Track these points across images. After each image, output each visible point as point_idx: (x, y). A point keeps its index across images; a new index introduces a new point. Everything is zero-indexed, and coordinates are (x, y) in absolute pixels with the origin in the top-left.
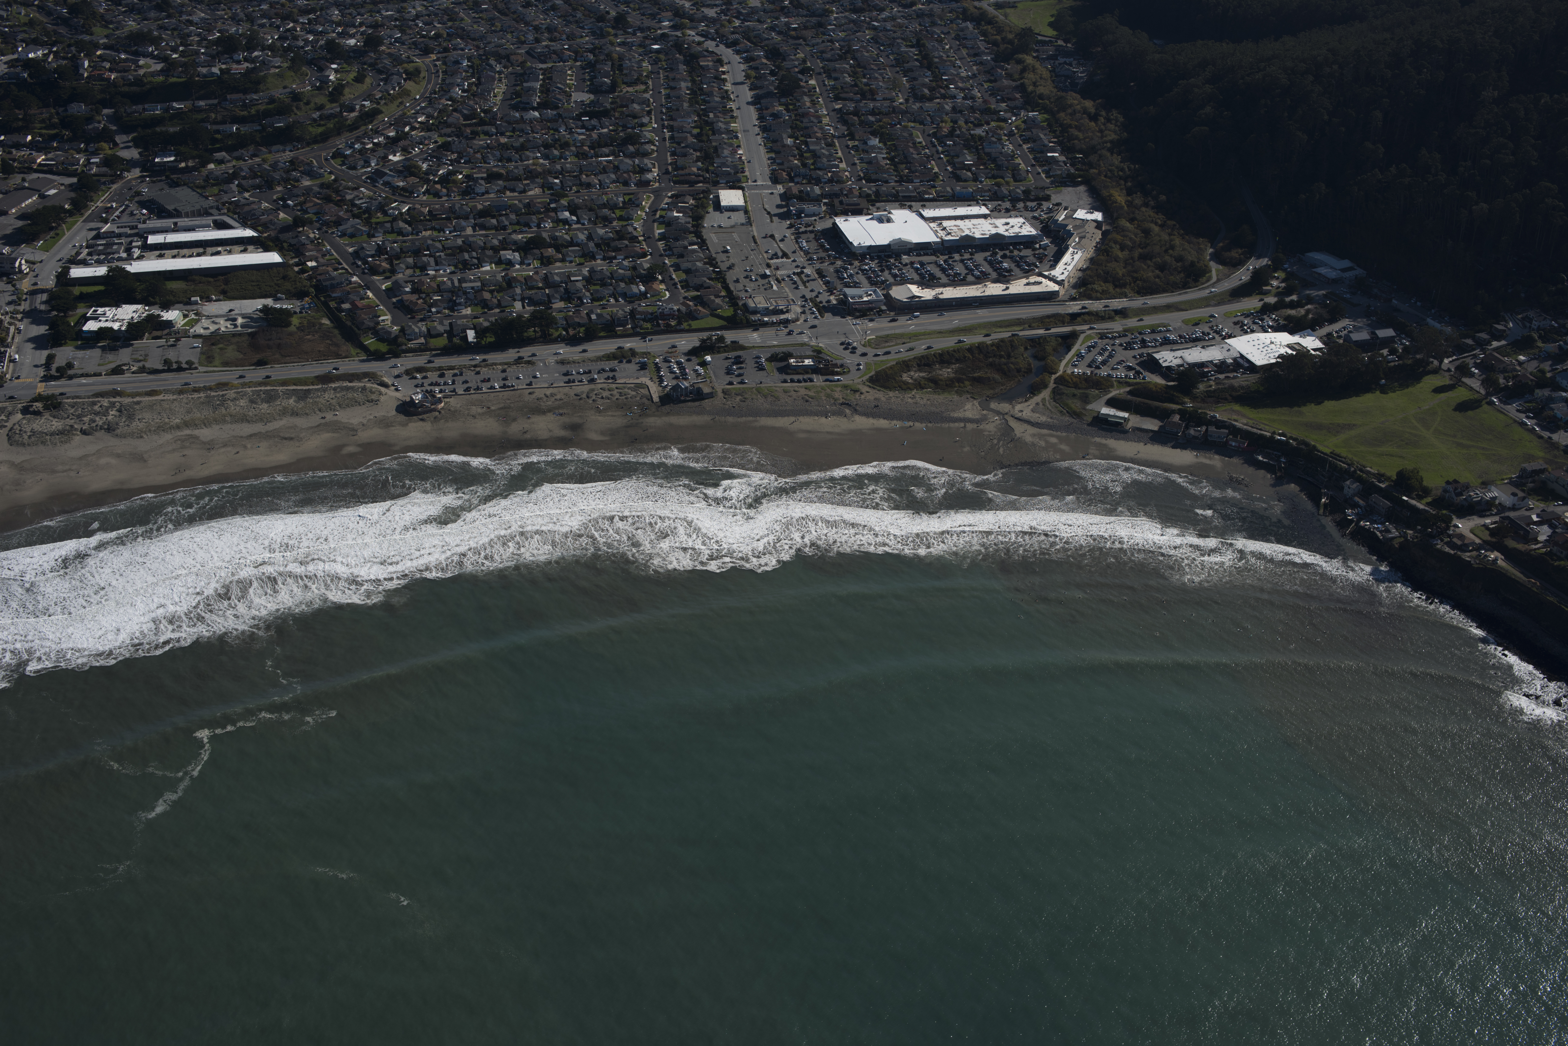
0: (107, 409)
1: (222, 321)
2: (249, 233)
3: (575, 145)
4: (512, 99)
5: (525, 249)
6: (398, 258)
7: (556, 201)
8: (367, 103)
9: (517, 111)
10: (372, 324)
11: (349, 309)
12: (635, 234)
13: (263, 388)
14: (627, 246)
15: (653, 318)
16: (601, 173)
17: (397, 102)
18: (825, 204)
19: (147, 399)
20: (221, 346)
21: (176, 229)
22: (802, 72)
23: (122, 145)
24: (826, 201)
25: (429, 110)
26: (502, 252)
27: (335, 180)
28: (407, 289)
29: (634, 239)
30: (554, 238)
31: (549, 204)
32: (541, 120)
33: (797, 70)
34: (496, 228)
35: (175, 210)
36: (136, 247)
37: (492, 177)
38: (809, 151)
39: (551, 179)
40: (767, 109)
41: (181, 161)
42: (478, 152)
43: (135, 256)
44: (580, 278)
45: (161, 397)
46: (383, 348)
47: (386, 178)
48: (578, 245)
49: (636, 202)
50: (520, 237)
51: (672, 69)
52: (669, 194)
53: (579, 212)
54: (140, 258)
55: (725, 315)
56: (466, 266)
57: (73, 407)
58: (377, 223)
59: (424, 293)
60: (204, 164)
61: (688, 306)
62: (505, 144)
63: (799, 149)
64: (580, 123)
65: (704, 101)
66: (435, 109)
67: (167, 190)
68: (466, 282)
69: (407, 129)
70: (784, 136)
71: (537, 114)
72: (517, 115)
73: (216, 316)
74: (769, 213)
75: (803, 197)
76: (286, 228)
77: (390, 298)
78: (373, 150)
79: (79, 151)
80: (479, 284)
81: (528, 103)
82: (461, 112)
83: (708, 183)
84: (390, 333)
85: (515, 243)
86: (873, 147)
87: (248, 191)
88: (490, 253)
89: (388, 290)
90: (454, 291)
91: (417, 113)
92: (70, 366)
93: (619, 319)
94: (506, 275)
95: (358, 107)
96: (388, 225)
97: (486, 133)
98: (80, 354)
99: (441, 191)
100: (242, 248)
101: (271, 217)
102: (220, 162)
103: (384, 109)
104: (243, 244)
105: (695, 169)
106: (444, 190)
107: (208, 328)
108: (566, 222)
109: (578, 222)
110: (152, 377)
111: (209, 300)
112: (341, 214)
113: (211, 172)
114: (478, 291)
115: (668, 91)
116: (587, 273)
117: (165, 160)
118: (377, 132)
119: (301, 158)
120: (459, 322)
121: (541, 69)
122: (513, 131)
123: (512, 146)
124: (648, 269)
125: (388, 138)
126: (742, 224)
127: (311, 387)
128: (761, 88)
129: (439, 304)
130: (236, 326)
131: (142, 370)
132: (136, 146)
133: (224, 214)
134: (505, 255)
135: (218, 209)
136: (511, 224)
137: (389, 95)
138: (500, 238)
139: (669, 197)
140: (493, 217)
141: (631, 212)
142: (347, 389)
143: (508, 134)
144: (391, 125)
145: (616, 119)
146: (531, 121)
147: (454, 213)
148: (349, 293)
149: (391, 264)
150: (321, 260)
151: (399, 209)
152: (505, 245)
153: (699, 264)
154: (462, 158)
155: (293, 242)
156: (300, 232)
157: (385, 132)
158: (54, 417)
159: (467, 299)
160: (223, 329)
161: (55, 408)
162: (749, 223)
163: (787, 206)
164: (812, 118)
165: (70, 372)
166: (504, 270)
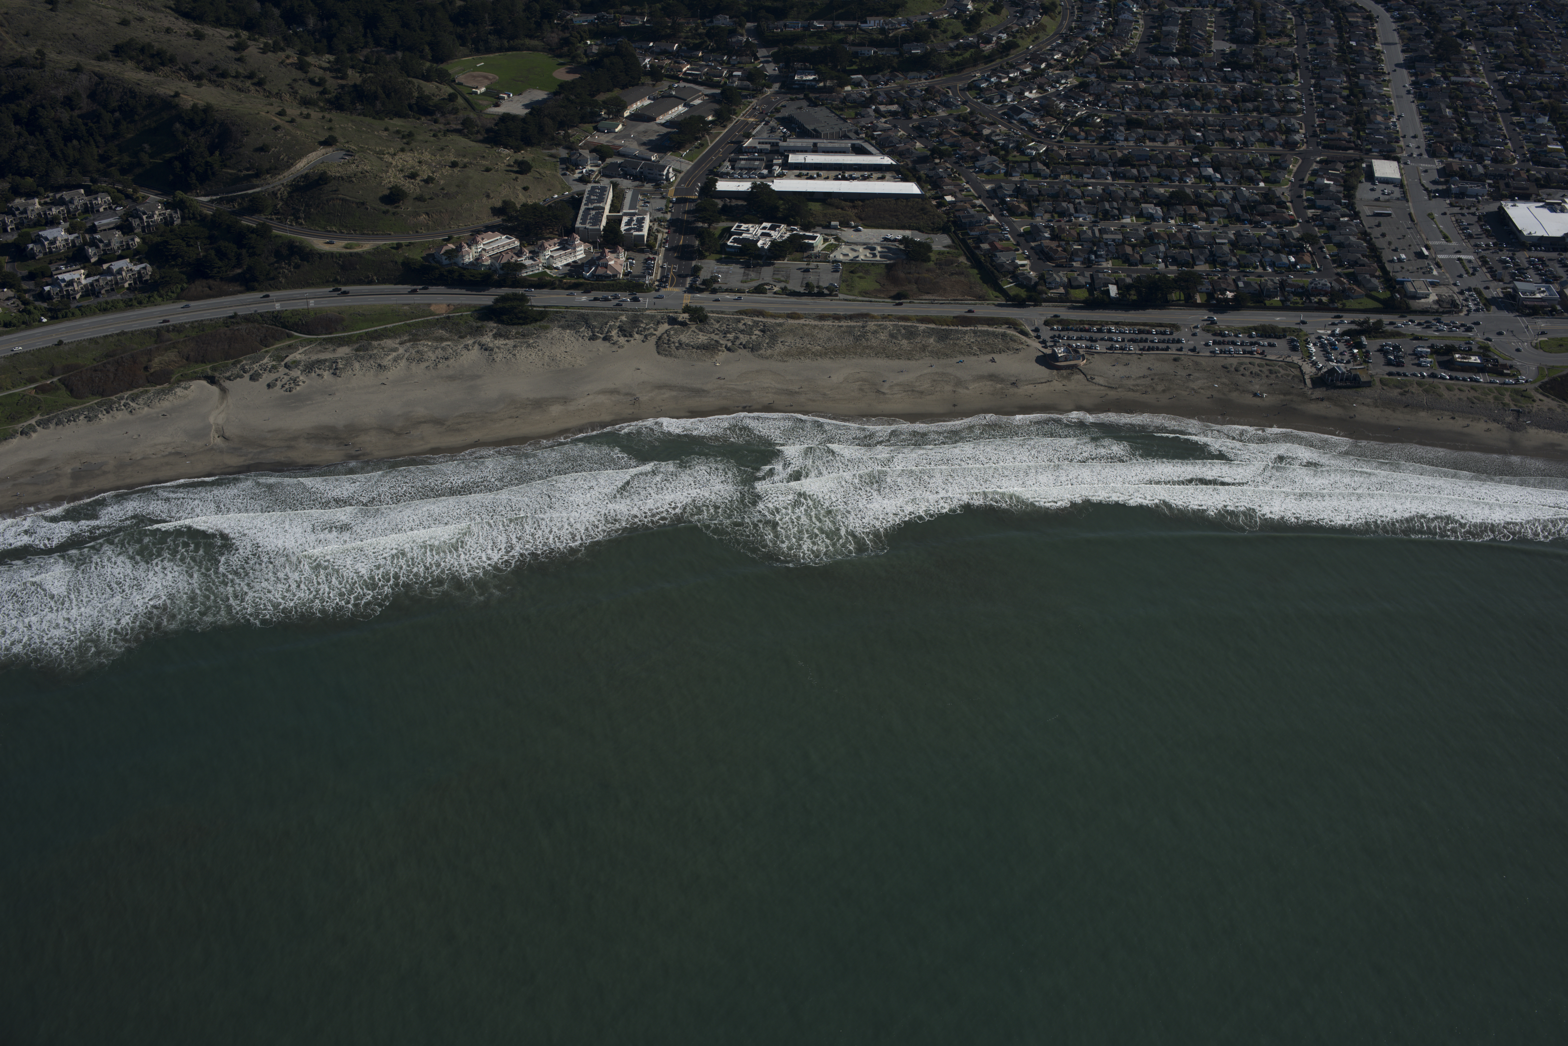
0: (751, 328)
1: (861, 249)
2: (887, 160)
3: (1217, 97)
4: (1150, 42)
5: (1166, 203)
6: (1037, 201)
7: (1198, 156)
8: (1004, 36)
9: (1156, 55)
10: (1011, 268)
11: (988, 250)
12: (1283, 199)
13: (903, 323)
14: (1274, 211)
15: (1305, 293)
16: (1245, 130)
17: (1032, 38)
18: (1489, 185)
19: (791, 321)
20: (860, 274)
21: (815, 150)
22: (1461, 36)
23: (762, 59)
24: (1491, 182)
25: (1066, 47)
26: (1143, 205)
27: (971, 113)
28: (1047, 235)
29: (1282, 205)
30: (1198, 195)
31: (1191, 158)
32: (1181, 67)
33: (1454, 33)
34: (1136, 179)
35: (815, 130)
36: (777, 165)
37: (1131, 124)
38: (1469, 124)
39: (1193, 132)
40: (1422, 74)
41: (819, 81)
42: (1117, 96)
43: (776, 173)
44: (1226, 241)
45: (802, 321)
46: (1023, 293)
47: (1024, 116)
48: (1223, 206)
49: (1283, 165)
50: (1162, 190)
51: (1318, 23)
52: (1318, 159)
53: (1223, 169)
54: (781, 176)
55: (1382, 297)
56: (1107, 216)
57: (718, 322)
58: (1015, 162)
59: (1063, 240)
60: (842, 85)
61: (1342, 283)
62: (1145, 89)
63: (1458, 121)
64: (1222, 74)
65: (1353, 60)
66: (1072, 47)
67: (806, 109)
68: (1107, 233)
69: (1043, 66)
70: (1443, 106)
71: (1176, 60)
72: (1156, 59)
73: (856, 244)
74: (1426, 189)
75: (1465, 175)
76: (923, 159)
77: (1028, 242)
78: (1009, 86)
79: (722, 63)
80: (1120, 237)
81: (1168, 49)
82: (1098, 52)
83: (1361, 150)
84: (1029, 279)
85: (1157, 196)
86: (1542, 126)
87: (885, 117)
88: (1131, 204)
89: (1026, 234)
90: (1095, 242)
91: (1053, 49)
92: (714, 279)
93: (1268, 290)
94: (1148, 230)
95: (994, 39)
96: (1026, 165)
97: (1124, 77)
98: (724, 268)
99: (1079, 134)
100: (880, 175)
101: (908, 146)
102: (857, 84)
103: (1020, 42)
104: (880, 171)
105: (1345, 134)
106: (1083, 134)
107: (847, 255)
108: (1209, 179)
109: (1222, 180)
110: (793, 299)
111: (848, 226)
112: (978, 148)
113: (848, 94)
114: (1120, 244)
115: (1314, 46)
116: (1232, 237)
117: (804, 78)
118: (1013, 67)
119: (937, 87)
120: (1101, 275)
121: (1180, 13)
122: (1152, 76)
123: (1151, 92)
124: (1298, 239)
125: (1023, 73)
126: (1398, 199)
127: (952, 328)
128: (1415, 50)
129: (1080, 253)
130: (874, 255)
131: (785, 291)
132: (776, 61)
133: (862, 139)
134: (1147, 208)
135: (857, 133)
136: (1151, 176)
137: (1026, 28)
138: (1142, 189)
139: (1317, 162)
140: (1133, 166)
141: (1278, 175)
142: (988, 333)
143: (1146, 79)
144: (1027, 60)
145: (1260, 72)
146: (1171, 68)
147: (1093, 158)
148: (987, 233)
149: (1030, 206)
150: (958, 195)
151: (1037, 150)
152: (1147, 197)
153: (1352, 238)
154: (1099, 101)
155: (931, 173)
156: (936, 164)
157: (1021, 67)
158: (701, 330)
159: (1108, 251)
160: (862, 257)
161: (701, 321)
162: (1405, 198)
163: (1446, 182)
164: (1473, 89)
165: (716, 286)
166: (1145, 224)
